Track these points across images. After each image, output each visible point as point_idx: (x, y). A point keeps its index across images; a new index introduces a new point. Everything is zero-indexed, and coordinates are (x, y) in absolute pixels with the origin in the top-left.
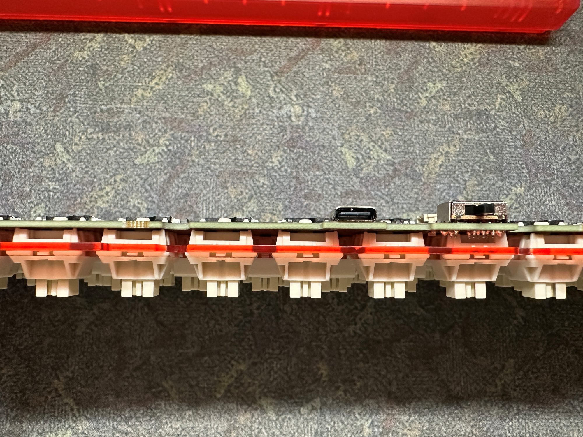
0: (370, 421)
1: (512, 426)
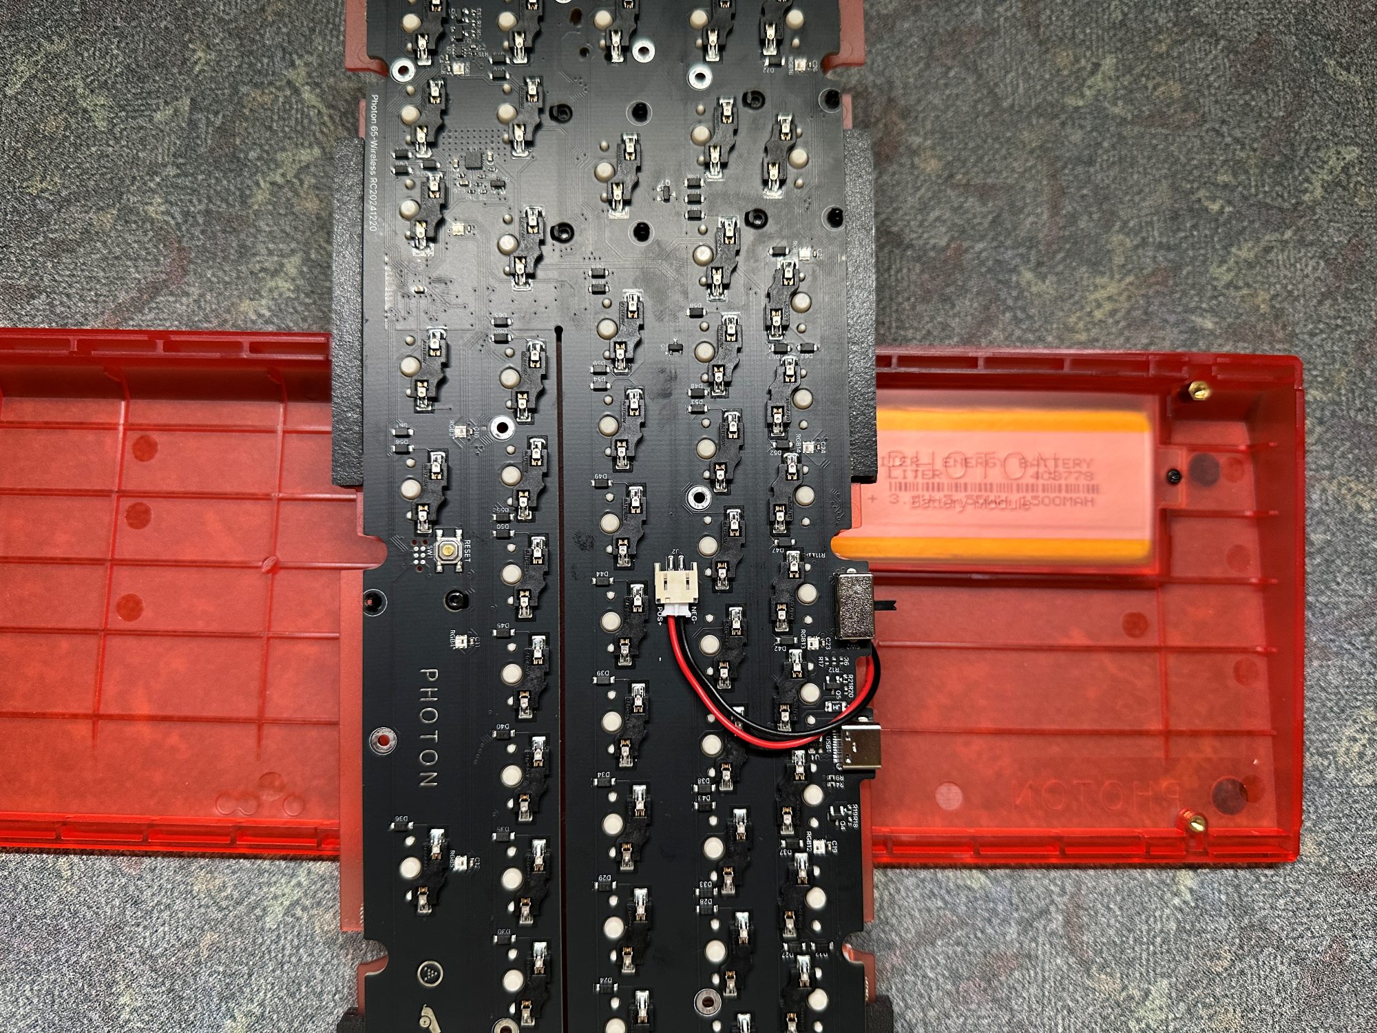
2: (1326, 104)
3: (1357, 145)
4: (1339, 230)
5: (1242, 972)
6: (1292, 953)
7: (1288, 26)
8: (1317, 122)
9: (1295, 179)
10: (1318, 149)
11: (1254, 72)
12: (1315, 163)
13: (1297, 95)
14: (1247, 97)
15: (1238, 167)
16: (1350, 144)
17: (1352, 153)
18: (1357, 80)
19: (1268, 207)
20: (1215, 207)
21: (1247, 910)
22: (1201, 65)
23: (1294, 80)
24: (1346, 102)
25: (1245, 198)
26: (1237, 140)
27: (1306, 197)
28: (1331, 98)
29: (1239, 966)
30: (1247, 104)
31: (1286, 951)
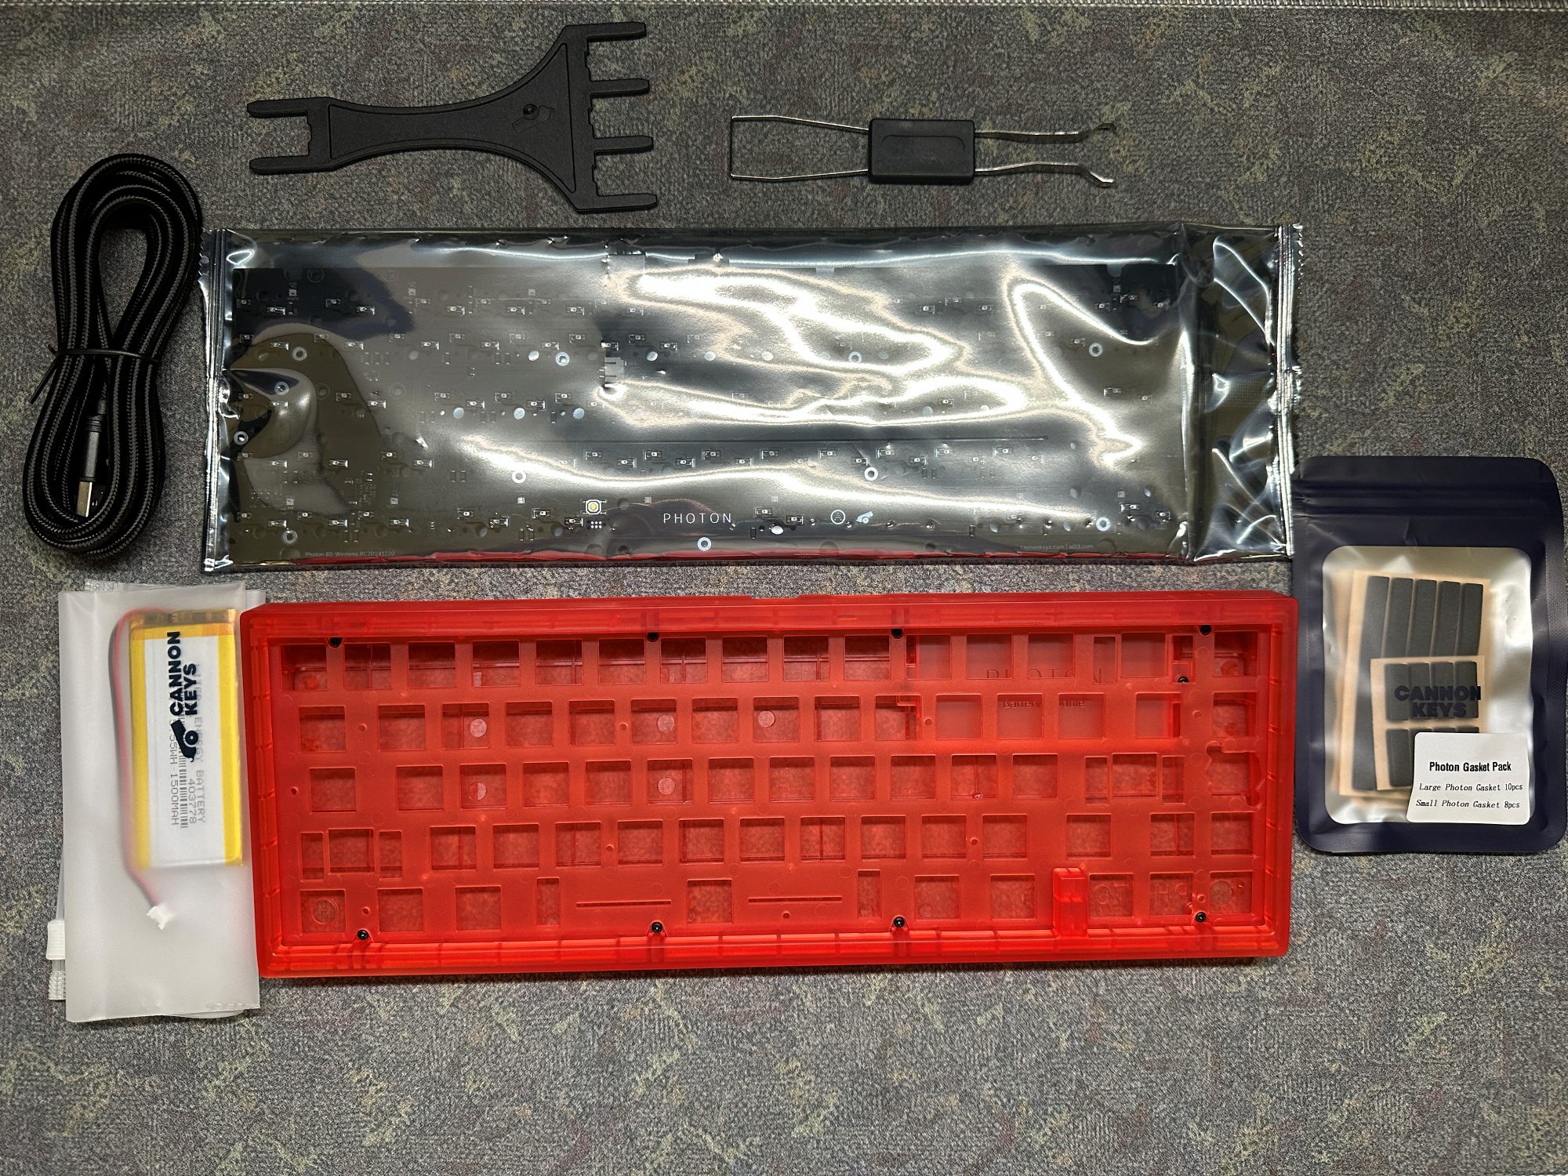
0: (1068, 1033)
1: (1256, 1035)
2: (1402, 331)
3: (1423, 362)
4: (1405, 428)
5: (1315, 944)
6: (1349, 932)
7: (1376, 271)
8: (1394, 345)
9: (1375, 390)
10: (1393, 367)
11: (1349, 309)
12: (1389, 377)
13: (1381, 325)
14: (1343, 328)
15: (1334, 383)
16: (1418, 362)
17: (1418, 369)
18: (1426, 311)
19: (1354, 413)
20: (1316, 414)
21: (1320, 904)
22: (1310, 304)
23: (1378, 313)
24: (1417, 329)
25: (1337, 406)
26: (1334, 362)
27: (1382, 405)
28: (1405, 327)
29: (1313, 940)
30: (1343, 333)
31: (1345, 930)
